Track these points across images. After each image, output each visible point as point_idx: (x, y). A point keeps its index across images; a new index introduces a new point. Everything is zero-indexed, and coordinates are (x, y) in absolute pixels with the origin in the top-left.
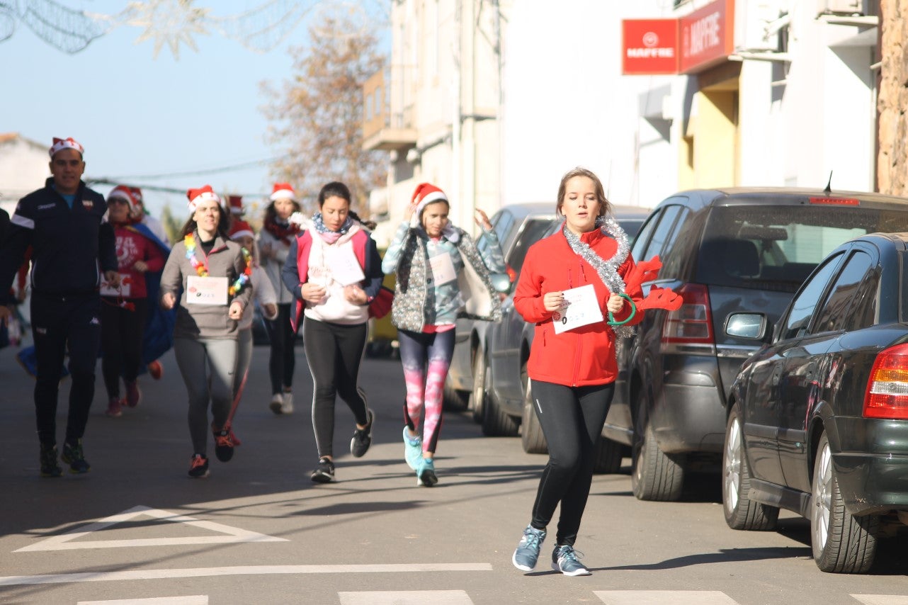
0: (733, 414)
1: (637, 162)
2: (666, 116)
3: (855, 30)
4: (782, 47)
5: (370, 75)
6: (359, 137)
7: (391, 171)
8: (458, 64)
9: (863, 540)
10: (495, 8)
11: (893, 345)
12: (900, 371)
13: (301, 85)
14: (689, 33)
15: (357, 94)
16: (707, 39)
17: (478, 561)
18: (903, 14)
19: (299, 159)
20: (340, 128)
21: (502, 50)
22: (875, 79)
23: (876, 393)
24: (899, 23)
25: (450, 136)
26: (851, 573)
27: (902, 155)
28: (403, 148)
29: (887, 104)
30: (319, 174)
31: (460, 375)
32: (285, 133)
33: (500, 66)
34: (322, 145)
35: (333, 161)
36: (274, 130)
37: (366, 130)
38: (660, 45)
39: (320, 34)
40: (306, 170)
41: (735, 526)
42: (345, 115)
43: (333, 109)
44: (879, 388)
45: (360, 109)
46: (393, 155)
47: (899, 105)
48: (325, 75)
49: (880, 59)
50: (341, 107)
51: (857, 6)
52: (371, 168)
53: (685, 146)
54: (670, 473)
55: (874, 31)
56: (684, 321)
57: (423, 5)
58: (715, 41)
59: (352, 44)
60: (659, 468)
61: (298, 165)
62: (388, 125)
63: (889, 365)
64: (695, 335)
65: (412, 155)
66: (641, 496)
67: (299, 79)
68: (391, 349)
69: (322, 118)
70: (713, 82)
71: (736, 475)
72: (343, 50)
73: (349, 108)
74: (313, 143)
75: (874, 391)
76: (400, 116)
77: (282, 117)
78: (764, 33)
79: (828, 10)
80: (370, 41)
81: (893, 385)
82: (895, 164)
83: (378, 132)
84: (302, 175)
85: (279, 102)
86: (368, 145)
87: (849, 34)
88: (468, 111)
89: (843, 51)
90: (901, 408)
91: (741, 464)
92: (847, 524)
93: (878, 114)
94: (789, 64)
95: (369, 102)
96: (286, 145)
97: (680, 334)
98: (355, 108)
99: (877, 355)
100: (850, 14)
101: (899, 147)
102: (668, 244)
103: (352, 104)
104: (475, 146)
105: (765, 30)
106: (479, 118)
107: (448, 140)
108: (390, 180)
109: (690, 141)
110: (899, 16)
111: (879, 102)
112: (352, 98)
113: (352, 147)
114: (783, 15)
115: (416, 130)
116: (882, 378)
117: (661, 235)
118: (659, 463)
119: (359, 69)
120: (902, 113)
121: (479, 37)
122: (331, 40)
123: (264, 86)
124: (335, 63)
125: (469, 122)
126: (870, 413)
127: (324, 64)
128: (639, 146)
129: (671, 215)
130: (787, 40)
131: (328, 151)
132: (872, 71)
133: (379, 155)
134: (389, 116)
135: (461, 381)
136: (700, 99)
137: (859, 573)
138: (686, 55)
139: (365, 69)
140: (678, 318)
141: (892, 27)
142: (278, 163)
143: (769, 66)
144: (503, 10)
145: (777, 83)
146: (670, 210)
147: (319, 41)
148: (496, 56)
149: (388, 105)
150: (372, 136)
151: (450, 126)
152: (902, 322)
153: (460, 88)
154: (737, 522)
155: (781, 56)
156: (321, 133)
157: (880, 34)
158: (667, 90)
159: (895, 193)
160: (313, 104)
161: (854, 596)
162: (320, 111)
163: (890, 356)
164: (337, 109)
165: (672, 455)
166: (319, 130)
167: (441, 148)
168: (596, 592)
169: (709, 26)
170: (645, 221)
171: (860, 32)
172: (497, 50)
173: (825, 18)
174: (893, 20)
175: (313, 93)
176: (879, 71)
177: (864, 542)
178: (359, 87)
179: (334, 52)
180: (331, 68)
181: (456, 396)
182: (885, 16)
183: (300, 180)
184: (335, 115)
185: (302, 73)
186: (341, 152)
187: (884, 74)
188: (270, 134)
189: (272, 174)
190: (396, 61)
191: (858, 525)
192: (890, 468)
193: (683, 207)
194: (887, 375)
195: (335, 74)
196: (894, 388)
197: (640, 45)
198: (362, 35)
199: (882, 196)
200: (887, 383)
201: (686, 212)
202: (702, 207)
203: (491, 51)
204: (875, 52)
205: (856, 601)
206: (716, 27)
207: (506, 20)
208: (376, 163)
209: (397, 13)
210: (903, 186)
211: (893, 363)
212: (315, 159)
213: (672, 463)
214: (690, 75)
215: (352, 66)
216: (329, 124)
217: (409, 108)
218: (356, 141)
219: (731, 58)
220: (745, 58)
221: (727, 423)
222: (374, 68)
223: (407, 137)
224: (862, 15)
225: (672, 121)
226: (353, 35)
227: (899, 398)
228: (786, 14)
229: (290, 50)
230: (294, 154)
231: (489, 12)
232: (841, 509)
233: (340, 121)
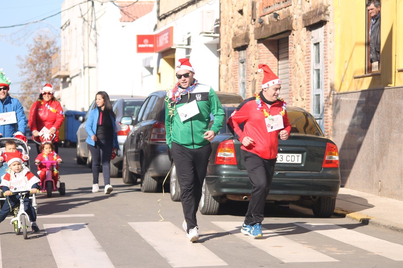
0: (174, 164)
1: (142, 82)
2: (151, 66)
3: (212, 38)
4: (189, 44)
5: (54, 53)
6: (50, 74)
7: (61, 85)
8: (83, 50)
9: (215, 204)
10: (95, 31)
11: (224, 141)
12: (227, 149)
13: (31, 57)
14: (159, 39)
15: (50, 60)
16: (164, 41)
17: (89, 213)
18: (227, 33)
19: (30, 81)
20: (44, 71)
21: (97, 45)
22: (219, 54)
23: (219, 156)
24: (226, 36)
25: (80, 73)
26: (211, 215)
27: (227, 79)
28: (65, 77)
29: (222, 62)
30: (37, 86)
31: (84, 152)
32: (26, 73)
33: (97, 50)
34: (38, 76)
35: (42, 82)
36: (22, 72)
37: (53, 72)
38: (149, 43)
39: (37, 40)
40: (32, 85)
41: (174, 200)
42: (46, 67)
43: (42, 65)
44: (220, 155)
45: (51, 65)
46: (62, 80)
47: (226, 63)
48: (39, 54)
49: (220, 48)
50: (44, 64)
51: (212, 30)
52: (55, 84)
53: (158, 76)
54: (153, 183)
55: (218, 39)
56: (157, 133)
57: (71, 31)
58: (167, 42)
59: (48, 43)
60: (149, 182)
61: (30, 83)
62: (60, 70)
63: (223, 147)
64: (161, 138)
65: (68, 80)
66: (144, 191)
67: (30, 55)
68: (62, 144)
69: (38, 68)
70: (167, 55)
71: (174, 184)
72: (45, 45)
73: (47, 64)
74: (35, 76)
75: (218, 156)
76: (64, 67)
77: (25, 67)
78: (183, 40)
79: (203, 32)
80: (54, 42)
81: (224, 154)
82: (225, 82)
83: (57, 72)
84: (32, 87)
85: (23, 63)
86: (53, 77)
87: (210, 40)
88: (86, 65)
89: (208, 45)
90: (227, 161)
91: (176, 180)
92: (210, 199)
93: (220, 66)
94: (191, 49)
95: (53, 62)
96: (26, 77)
97: (156, 138)
98: (49, 64)
99: (219, 144)
100: (210, 33)
101: (226, 76)
102: (152, 108)
103: (48, 63)
104: (89, 77)
105: (183, 38)
106: (90, 67)
107: (80, 75)
108: (61, 88)
109: (159, 74)
110: (226, 34)
111: (220, 62)
112: (48, 61)
113: (48, 77)
114: (189, 33)
115: (69, 72)
116: (221, 152)
117: (149, 105)
118: (149, 180)
119: (50, 51)
120: (227, 65)
121: (90, 41)
122: (41, 42)
123: (18, 57)
124: (42, 50)
125: (87, 69)
126: (217, 163)
127: (39, 50)
128: (143, 77)
129: (152, 99)
130: (190, 42)
131: (40, 79)
132: (218, 52)
133: (57, 80)
134: (60, 67)
135: (85, 154)
136: (162, 61)
137: (214, 215)
138: (158, 46)
139: (52, 51)
140: (155, 133)
141: (224, 37)
142: (24, 83)
143: (185, 50)
144: (98, 32)
145: (187, 56)
146: (152, 97)
147: (37, 42)
148: (96, 47)
149: (60, 63)
150: (55, 74)
151: (81, 70)
152: (227, 133)
153: (84, 57)
154: (175, 199)
155: (188, 47)
156: (38, 72)
157: (220, 40)
158: (151, 58)
159: (225, 92)
160: (35, 63)
161: (212, 222)
162: (38, 65)
163: (223, 144)
164: (43, 65)
165: (153, 178)
166: (37, 72)
167: (77, 77)
168: (129, 223)
169: (165, 37)
170: (144, 101)
171: (214, 39)
172: (96, 45)
173: (202, 34)
174: (224, 35)
175: (35, 59)
176: (220, 52)
177: (215, 205)
178: (50, 57)
179: (42, 46)
180: (41, 51)
181: (83, 159)
182: (221, 34)
183: (31, 88)
184: (42, 67)
185: (31, 53)
186: (44, 79)
187: (221, 52)
188: (21, 73)
189: (22, 86)
190: (62, 49)
191: (213, 199)
192: (224, 181)
193: (157, 96)
194: (222, 150)
195: (42, 53)
196: (225, 155)
197: (143, 43)
198: (51, 40)
199: (221, 92)
200: (223, 153)
201: (157, 98)
202: (163, 96)
203: (94, 45)
204: (218, 46)
205: (213, 224)
206: (167, 37)
207: (99, 35)
208: (56, 83)
209: (63, 33)
210: (228, 89)
211: (224, 147)
212: (36, 81)
213: (153, 180)
214: (159, 53)
215: (48, 50)
216: (40, 70)
217: (67, 64)
218: (50, 75)
219: (172, 47)
220: (177, 47)
221: (171, 166)
222: (55, 51)
223: (66, 74)
224: (214, 33)
225: (153, 68)
226: (48, 40)
227: (227, 158)
228: (190, 33)
229: (27, 46)
230: (29, 80)
231: (93, 32)
232: (208, 194)
233: (44, 69)
